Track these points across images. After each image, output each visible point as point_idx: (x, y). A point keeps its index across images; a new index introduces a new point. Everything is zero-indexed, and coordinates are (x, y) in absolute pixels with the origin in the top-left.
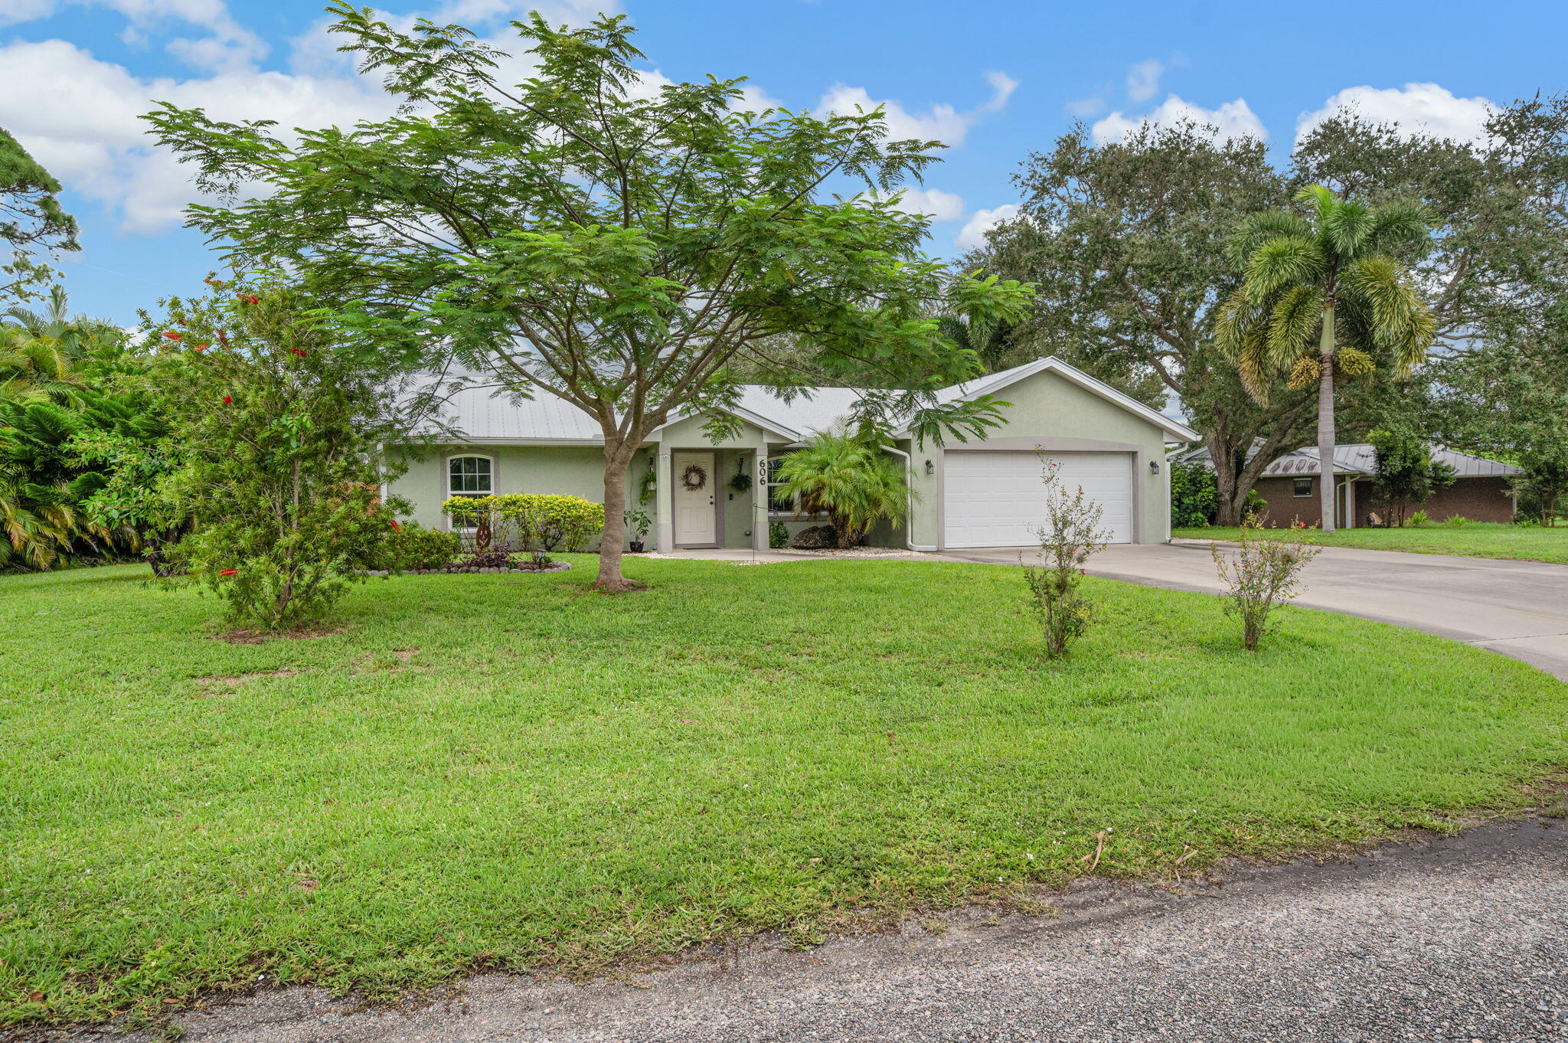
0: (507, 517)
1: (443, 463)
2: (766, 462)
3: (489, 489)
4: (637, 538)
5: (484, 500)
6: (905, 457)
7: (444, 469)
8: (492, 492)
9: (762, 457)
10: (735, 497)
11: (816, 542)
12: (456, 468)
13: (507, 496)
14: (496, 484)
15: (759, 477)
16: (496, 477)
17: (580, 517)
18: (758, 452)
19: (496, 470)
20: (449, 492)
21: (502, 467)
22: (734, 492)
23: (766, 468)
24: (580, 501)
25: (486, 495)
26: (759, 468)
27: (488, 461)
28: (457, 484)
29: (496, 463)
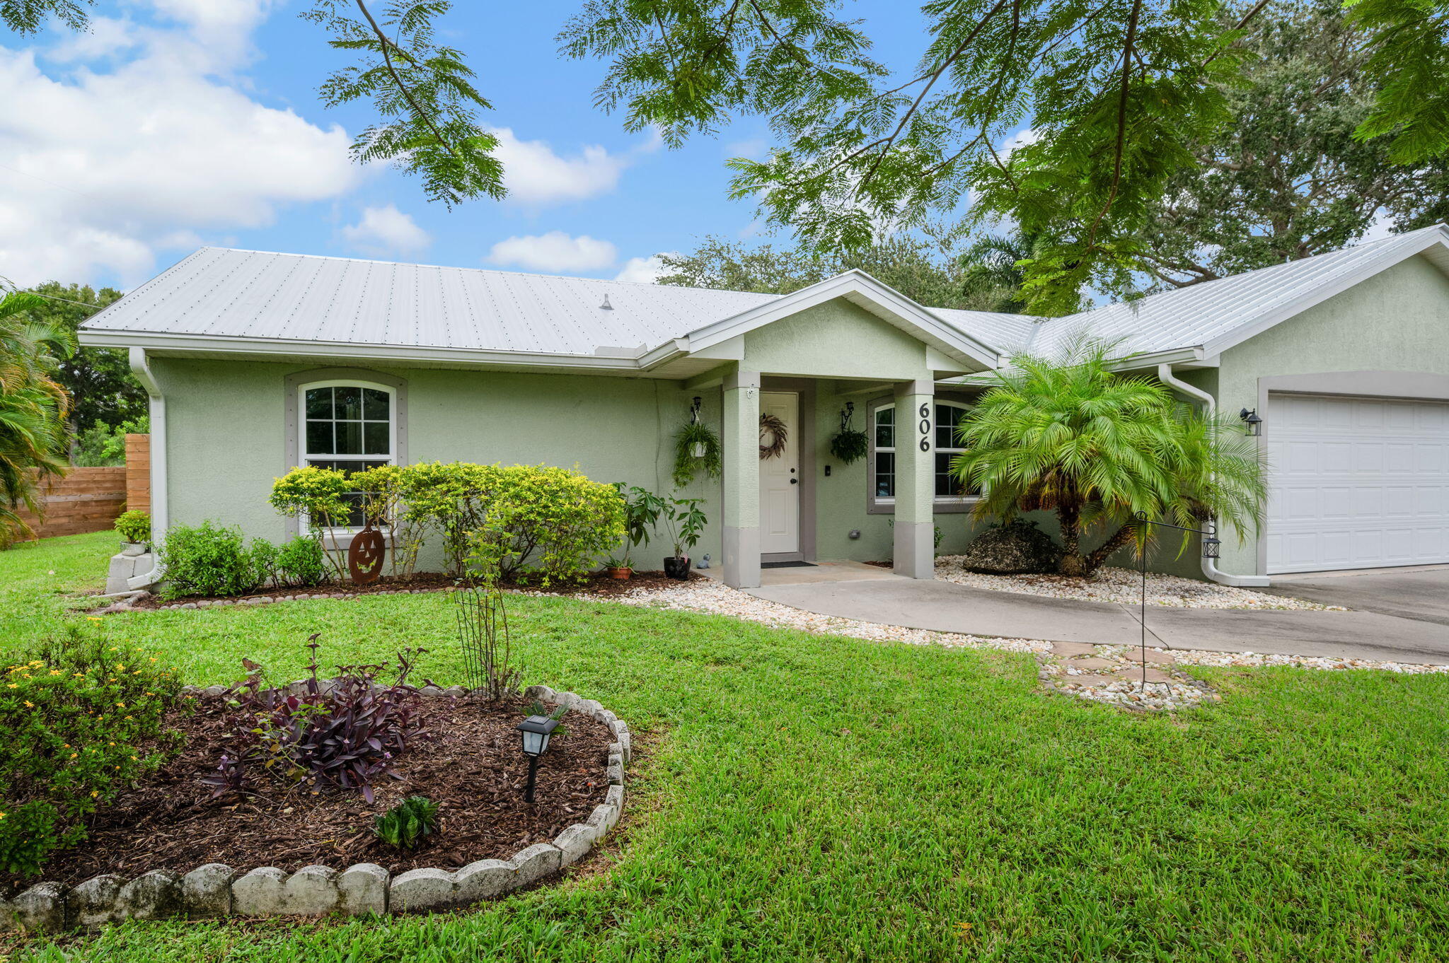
0: (418, 514)
1: (292, 396)
2: (930, 407)
3: (387, 452)
4: (678, 550)
5: (372, 475)
6: (1206, 402)
7: (294, 409)
8: (392, 457)
9: (924, 396)
10: (833, 472)
11: (1016, 561)
12: (318, 406)
13: (420, 467)
14: (399, 442)
15: (919, 437)
16: (400, 428)
17: (578, 514)
18: (918, 388)
19: (400, 414)
20: (304, 456)
21: (411, 410)
22: (833, 461)
23: (931, 418)
24: (576, 481)
25: (376, 464)
26: (919, 419)
27: (384, 398)
28: (319, 439)
29: (401, 400)
